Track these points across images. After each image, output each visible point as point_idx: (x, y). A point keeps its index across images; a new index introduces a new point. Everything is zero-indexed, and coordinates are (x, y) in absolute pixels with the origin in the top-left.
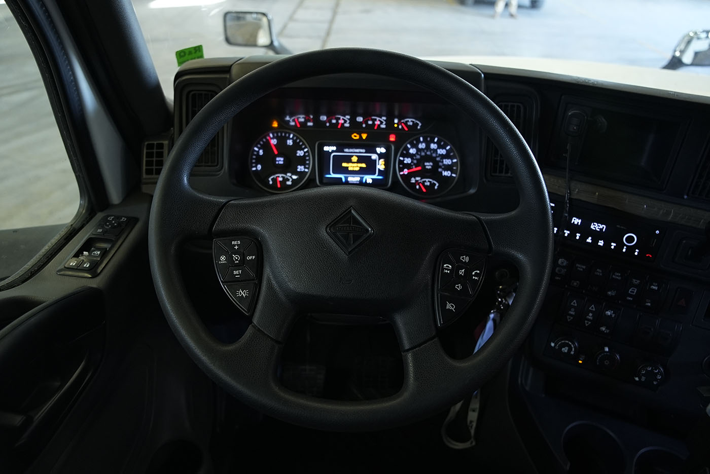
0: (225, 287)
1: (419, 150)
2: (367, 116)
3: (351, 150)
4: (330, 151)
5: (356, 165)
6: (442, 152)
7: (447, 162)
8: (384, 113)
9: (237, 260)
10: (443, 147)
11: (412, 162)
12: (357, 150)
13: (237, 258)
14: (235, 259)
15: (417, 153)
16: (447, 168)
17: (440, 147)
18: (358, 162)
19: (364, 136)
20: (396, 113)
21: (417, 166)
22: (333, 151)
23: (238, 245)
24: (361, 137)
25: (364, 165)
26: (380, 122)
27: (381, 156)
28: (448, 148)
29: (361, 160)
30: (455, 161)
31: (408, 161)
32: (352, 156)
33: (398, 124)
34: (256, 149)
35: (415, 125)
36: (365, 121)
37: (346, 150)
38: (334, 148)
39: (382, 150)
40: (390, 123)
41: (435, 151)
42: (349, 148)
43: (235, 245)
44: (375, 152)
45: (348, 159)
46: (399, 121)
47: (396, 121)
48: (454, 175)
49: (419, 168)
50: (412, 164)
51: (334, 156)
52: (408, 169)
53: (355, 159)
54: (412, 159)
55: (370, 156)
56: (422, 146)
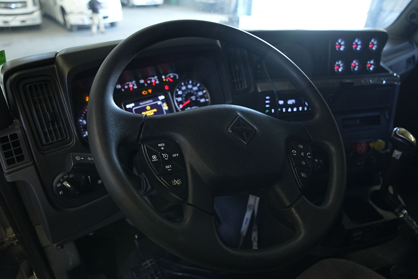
0: (161, 180)
1: (183, 91)
2: (146, 79)
3: (144, 103)
4: (131, 107)
5: (150, 111)
6: (195, 88)
7: (200, 93)
8: (155, 74)
9: (166, 157)
10: (195, 85)
11: (182, 99)
12: (148, 102)
13: (166, 156)
14: (165, 157)
15: (183, 94)
16: (202, 97)
17: (194, 86)
18: (151, 109)
19: (150, 91)
20: (162, 72)
21: (186, 100)
22: (133, 107)
23: (163, 147)
24: (148, 92)
25: (155, 110)
26: (155, 80)
27: (163, 101)
28: (198, 85)
29: (152, 107)
30: (204, 91)
31: (180, 99)
32: (146, 106)
33: (165, 78)
34: (81, 121)
35: (175, 77)
36: (146, 82)
37: (141, 104)
38: (133, 105)
39: (162, 97)
40: (160, 79)
41: (191, 89)
42: (142, 102)
43: (161, 147)
44: (159, 100)
45: (144, 109)
46: (165, 76)
47: (163, 77)
48: (207, 100)
49: (188, 102)
50: (183, 101)
51: (135, 110)
52: (182, 104)
53: (148, 108)
54: (182, 98)
55: (157, 103)
56: (184, 88)
